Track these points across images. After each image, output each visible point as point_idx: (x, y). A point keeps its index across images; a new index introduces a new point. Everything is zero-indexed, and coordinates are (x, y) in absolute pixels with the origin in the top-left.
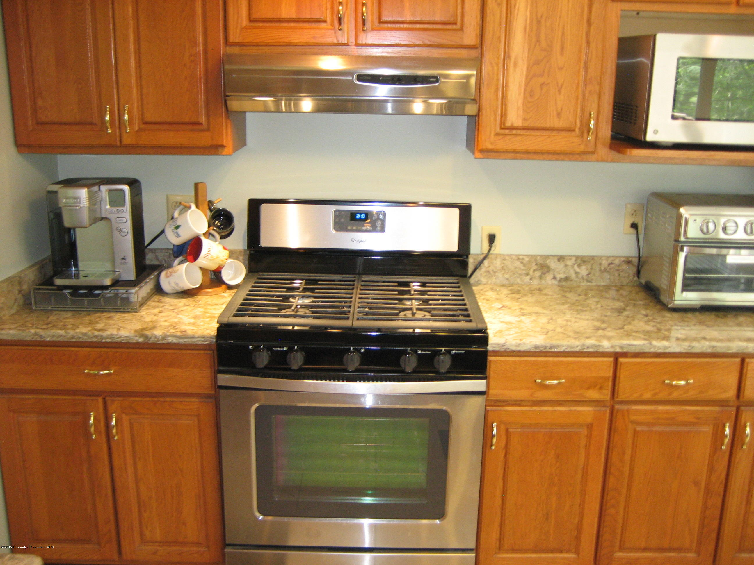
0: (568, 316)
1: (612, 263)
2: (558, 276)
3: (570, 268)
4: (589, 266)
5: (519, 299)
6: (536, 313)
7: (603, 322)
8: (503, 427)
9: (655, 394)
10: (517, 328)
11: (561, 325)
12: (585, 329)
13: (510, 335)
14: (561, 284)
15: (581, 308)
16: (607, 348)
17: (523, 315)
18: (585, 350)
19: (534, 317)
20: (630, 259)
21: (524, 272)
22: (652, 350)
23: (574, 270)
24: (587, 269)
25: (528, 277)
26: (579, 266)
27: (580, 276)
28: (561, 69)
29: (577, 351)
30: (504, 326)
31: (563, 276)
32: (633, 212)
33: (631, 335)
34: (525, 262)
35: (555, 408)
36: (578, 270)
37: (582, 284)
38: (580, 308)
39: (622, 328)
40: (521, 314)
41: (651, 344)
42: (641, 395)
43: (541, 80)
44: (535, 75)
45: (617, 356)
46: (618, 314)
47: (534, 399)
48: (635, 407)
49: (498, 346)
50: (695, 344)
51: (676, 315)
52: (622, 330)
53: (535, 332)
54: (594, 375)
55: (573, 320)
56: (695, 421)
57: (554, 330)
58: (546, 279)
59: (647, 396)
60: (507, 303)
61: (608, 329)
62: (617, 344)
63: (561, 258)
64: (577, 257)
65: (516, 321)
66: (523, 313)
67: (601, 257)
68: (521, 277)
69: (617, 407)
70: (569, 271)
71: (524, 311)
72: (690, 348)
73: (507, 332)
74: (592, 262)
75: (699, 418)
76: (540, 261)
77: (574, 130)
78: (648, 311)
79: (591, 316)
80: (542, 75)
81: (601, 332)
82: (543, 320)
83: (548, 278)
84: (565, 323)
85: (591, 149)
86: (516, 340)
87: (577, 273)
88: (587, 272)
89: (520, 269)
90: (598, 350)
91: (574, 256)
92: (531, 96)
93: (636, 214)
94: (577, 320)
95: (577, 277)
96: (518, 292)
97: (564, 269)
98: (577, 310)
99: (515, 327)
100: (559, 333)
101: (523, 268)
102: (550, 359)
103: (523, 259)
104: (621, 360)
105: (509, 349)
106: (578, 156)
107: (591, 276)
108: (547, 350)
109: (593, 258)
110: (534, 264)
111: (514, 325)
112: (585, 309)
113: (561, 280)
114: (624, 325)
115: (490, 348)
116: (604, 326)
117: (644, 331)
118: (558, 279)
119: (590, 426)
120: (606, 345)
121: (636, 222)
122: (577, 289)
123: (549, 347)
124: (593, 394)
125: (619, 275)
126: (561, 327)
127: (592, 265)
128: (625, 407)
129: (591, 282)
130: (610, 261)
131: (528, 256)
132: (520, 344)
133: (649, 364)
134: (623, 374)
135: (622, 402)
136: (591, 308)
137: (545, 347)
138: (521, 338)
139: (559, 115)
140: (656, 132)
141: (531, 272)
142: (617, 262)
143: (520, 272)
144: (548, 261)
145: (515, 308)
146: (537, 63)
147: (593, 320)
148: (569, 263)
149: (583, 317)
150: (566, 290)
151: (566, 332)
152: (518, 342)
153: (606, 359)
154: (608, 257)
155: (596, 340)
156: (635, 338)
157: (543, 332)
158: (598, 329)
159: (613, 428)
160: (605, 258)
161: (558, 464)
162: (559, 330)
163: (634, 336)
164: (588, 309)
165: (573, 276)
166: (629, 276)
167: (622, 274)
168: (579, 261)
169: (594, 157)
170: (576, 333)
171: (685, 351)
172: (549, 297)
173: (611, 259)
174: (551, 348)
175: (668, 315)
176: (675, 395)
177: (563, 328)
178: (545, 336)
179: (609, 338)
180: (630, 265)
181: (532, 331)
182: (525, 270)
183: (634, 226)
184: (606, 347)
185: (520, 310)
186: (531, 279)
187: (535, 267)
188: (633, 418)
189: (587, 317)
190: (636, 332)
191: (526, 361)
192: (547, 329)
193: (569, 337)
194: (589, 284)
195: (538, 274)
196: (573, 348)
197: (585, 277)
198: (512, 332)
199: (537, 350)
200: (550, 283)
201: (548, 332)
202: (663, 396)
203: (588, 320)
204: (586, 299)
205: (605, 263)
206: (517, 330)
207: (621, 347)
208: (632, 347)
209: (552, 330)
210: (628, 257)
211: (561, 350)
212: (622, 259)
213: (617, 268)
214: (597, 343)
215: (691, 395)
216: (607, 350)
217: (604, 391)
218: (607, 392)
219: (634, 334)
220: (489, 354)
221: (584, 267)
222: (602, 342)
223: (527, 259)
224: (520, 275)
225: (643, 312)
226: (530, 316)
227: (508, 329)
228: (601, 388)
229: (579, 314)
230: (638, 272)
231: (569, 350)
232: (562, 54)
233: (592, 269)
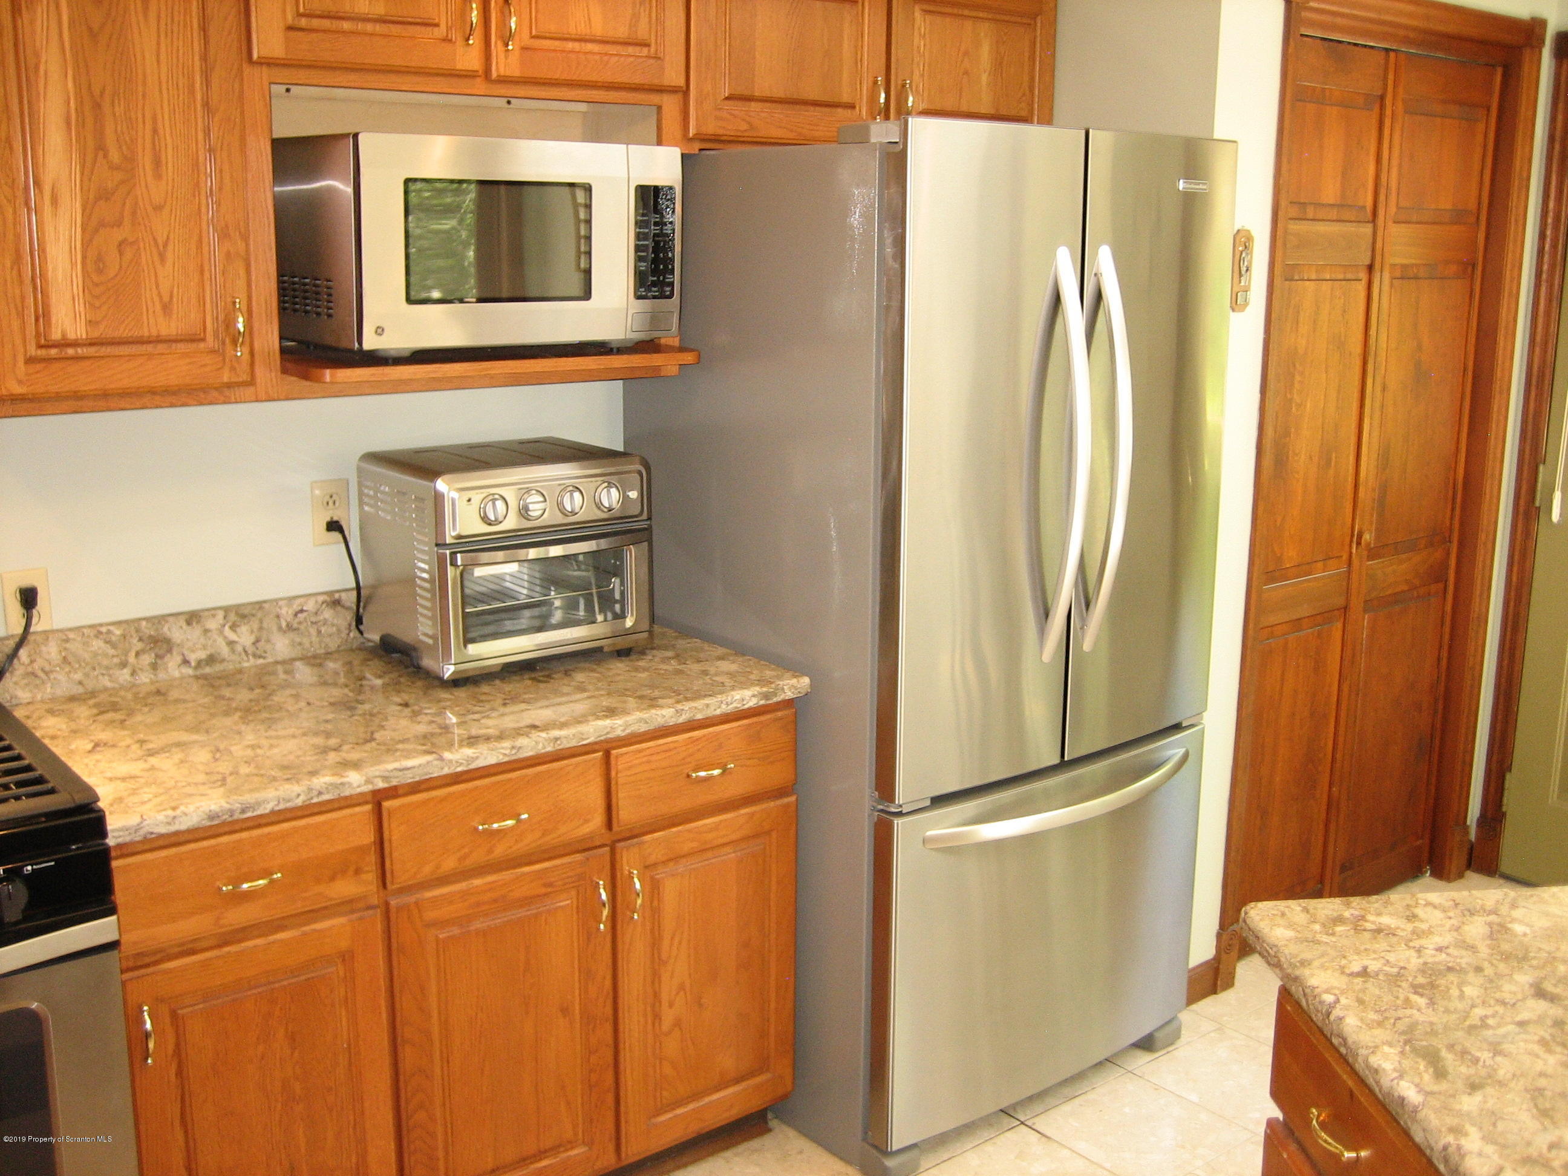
0: (250, 738)
1: (302, 611)
2: (193, 658)
3: (215, 635)
4: (256, 626)
5: (123, 721)
6: (178, 745)
7: (328, 735)
8: (164, 1010)
9: (462, 859)
10: (151, 784)
11: (245, 759)
12: (298, 757)
13: (143, 803)
14: (199, 672)
15: (268, 716)
16: (359, 786)
17: (152, 753)
18: (315, 800)
19: (178, 756)
20: (337, 596)
21: (116, 660)
22: (446, 771)
23: (225, 637)
24: (252, 632)
25: (126, 671)
26: (234, 627)
27: (239, 648)
28: (158, 208)
29: (300, 804)
30: (121, 785)
31: (202, 655)
32: (327, 498)
33: (397, 750)
34: (114, 639)
35: (271, 938)
36: (232, 636)
37: (246, 664)
38: (265, 715)
39: (372, 739)
40: (146, 753)
41: (441, 759)
42: (438, 867)
43: (118, 235)
44: (102, 224)
45: (378, 799)
46: (349, 713)
47: (223, 930)
48: (429, 894)
49: (127, 833)
50: (522, 741)
51: (461, 693)
52: (373, 744)
53: (196, 784)
54: (340, 847)
55: (264, 742)
56: (543, 890)
57: (235, 773)
58: (166, 669)
59: (450, 864)
60: (104, 736)
61: (345, 748)
62: (377, 773)
63: (193, 618)
64: (227, 610)
65: (143, 770)
66: (148, 750)
67: (276, 601)
68: (111, 672)
69: (393, 903)
70: (215, 641)
71: (151, 746)
72: (514, 752)
73: (136, 799)
74: (259, 615)
75: (551, 885)
76: (147, 629)
77: (203, 340)
78: (406, 697)
79: (298, 728)
80: (119, 224)
81: (332, 757)
82: (202, 756)
83: (170, 665)
84: (249, 752)
85: (245, 377)
86: (165, 810)
87: (231, 643)
88: (252, 639)
89: (106, 655)
90: (342, 795)
91: (220, 608)
92: (100, 271)
93: (334, 503)
94: (274, 742)
95: (233, 651)
96: (114, 707)
97: (202, 640)
98: (263, 721)
99: (148, 784)
100: (248, 775)
101: (112, 652)
102: (244, 835)
103: (109, 632)
104: (386, 804)
105: (152, 833)
106: (215, 394)
107: (260, 645)
108: (237, 816)
109: (260, 605)
110: (135, 641)
111: (142, 780)
112: (276, 715)
113: (199, 664)
114: (372, 733)
115: (111, 841)
116: (333, 742)
117: (416, 737)
118: (193, 664)
119: (347, 957)
120: (356, 781)
121: (335, 519)
122: (239, 676)
123: (238, 811)
124: (344, 888)
125: (319, 632)
126: (246, 762)
127: (261, 621)
128: (409, 899)
129: (264, 658)
130: (296, 607)
131: (118, 623)
132: (174, 818)
133: (444, 799)
134: (395, 832)
135: (401, 891)
136: (288, 711)
137: (231, 812)
138: (173, 804)
139: (167, 308)
140: (379, 331)
141: (132, 659)
142: (310, 606)
143: (105, 662)
144: (165, 629)
145: (123, 744)
146: (104, 195)
147: (304, 734)
148: (212, 624)
149: (281, 733)
150: (217, 683)
151: (262, 772)
152: (170, 813)
153: (357, 809)
154: (291, 599)
155: (333, 775)
156: (408, 755)
157: (214, 782)
158: (325, 750)
159: (394, 946)
160: (285, 601)
161: (296, 1054)
162: (244, 770)
163: (403, 750)
164: (284, 713)
165: (225, 651)
166: (339, 631)
167: (323, 630)
168: (232, 617)
169: (250, 391)
170: (285, 768)
171: (506, 759)
172: (190, 705)
173: (298, 601)
174: (243, 811)
175: (444, 695)
176: (500, 850)
177: (252, 765)
178: (222, 789)
179: (356, 765)
180: (339, 608)
181: (189, 784)
182: (117, 656)
183: (334, 526)
184: (355, 785)
185: (138, 745)
186: (133, 673)
187: (140, 646)
188: (431, 915)
189: (291, 731)
190: (402, 741)
191: (192, 851)
192: (218, 773)
193: (275, 779)
194: (261, 661)
195: (147, 659)
196: (289, 801)
197: (250, 649)
198: (146, 797)
199: (216, 822)
200: (177, 674)
201: (224, 779)
202: (478, 856)
203: (294, 736)
204: (270, 695)
205: (286, 612)
206: (154, 789)
207: (385, 778)
208: (406, 772)
209: (231, 774)
210: (330, 593)
211: (267, 811)
212: (321, 598)
213: (314, 619)
214: (337, 780)
215: (530, 841)
216: (359, 790)
217: (364, 876)
218: (370, 876)
219: (400, 746)
220: (113, 854)
221: (244, 629)
222: (348, 776)
223: (118, 632)
224: (107, 668)
225: (398, 700)
226: (167, 754)
227: (134, 792)
228: (358, 872)
229: (270, 727)
230: (359, 620)
231: (282, 806)
232: (158, 176)
233: (261, 628)
